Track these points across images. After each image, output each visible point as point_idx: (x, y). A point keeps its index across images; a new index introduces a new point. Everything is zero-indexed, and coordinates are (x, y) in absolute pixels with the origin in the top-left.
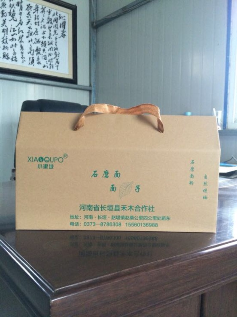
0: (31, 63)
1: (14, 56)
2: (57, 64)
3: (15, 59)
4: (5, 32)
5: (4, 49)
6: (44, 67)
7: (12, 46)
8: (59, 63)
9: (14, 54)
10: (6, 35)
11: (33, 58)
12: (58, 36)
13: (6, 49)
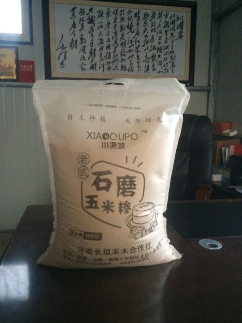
0: (146, 71)
1: (131, 67)
2: (172, 68)
3: (131, 70)
4: (123, 45)
5: (121, 62)
6: (159, 72)
7: (129, 57)
8: (174, 67)
9: (130, 65)
10: (124, 48)
11: (148, 65)
12: (174, 39)
13: (124, 61)
